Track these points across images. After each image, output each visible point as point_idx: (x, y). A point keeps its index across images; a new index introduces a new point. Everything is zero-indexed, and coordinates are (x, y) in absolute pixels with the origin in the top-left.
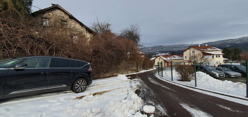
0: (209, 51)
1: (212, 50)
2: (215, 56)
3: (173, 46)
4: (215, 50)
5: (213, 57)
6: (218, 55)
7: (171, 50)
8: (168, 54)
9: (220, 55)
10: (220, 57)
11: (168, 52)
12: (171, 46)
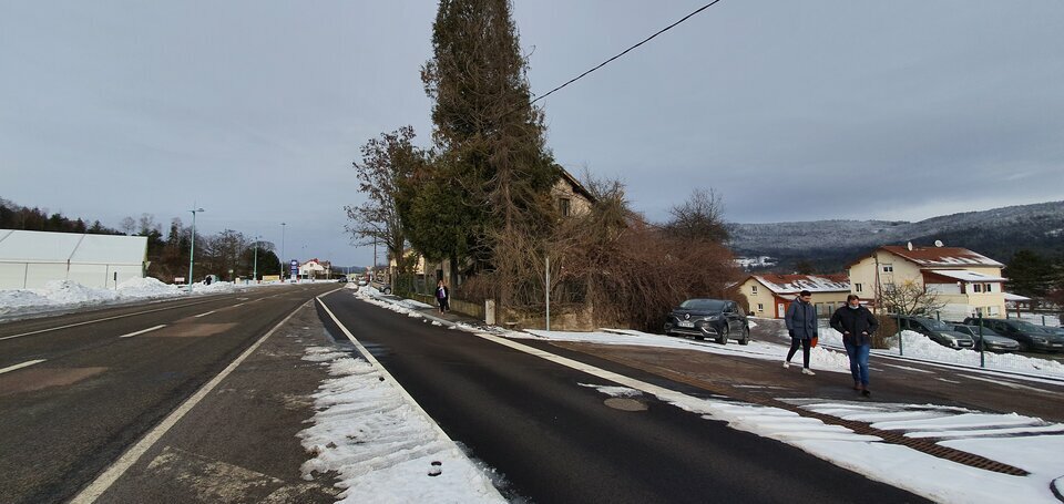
0: (948, 266)
1: (959, 262)
2: (970, 288)
3: (790, 225)
4: (971, 262)
5: (963, 291)
6: (983, 282)
7: (781, 246)
8: (766, 261)
9: (992, 285)
10: (989, 290)
11: (764, 255)
12: (779, 225)
